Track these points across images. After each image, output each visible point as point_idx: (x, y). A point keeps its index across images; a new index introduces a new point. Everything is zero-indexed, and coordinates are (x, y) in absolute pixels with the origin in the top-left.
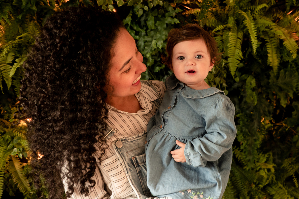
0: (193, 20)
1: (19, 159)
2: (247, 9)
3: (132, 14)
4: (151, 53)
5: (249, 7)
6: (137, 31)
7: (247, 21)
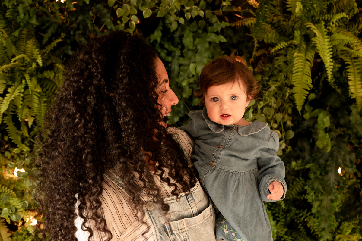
0: (245, 35)
1: (5, 225)
2: (321, 18)
3: (162, 26)
4: (187, 80)
5: (322, 17)
6: (170, 50)
7: (317, 38)
